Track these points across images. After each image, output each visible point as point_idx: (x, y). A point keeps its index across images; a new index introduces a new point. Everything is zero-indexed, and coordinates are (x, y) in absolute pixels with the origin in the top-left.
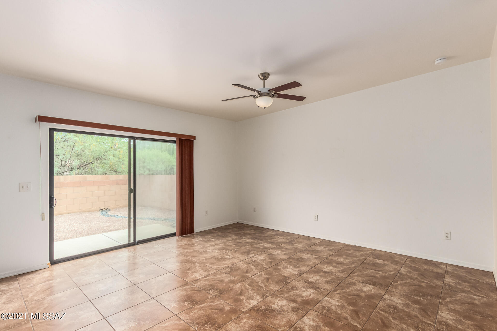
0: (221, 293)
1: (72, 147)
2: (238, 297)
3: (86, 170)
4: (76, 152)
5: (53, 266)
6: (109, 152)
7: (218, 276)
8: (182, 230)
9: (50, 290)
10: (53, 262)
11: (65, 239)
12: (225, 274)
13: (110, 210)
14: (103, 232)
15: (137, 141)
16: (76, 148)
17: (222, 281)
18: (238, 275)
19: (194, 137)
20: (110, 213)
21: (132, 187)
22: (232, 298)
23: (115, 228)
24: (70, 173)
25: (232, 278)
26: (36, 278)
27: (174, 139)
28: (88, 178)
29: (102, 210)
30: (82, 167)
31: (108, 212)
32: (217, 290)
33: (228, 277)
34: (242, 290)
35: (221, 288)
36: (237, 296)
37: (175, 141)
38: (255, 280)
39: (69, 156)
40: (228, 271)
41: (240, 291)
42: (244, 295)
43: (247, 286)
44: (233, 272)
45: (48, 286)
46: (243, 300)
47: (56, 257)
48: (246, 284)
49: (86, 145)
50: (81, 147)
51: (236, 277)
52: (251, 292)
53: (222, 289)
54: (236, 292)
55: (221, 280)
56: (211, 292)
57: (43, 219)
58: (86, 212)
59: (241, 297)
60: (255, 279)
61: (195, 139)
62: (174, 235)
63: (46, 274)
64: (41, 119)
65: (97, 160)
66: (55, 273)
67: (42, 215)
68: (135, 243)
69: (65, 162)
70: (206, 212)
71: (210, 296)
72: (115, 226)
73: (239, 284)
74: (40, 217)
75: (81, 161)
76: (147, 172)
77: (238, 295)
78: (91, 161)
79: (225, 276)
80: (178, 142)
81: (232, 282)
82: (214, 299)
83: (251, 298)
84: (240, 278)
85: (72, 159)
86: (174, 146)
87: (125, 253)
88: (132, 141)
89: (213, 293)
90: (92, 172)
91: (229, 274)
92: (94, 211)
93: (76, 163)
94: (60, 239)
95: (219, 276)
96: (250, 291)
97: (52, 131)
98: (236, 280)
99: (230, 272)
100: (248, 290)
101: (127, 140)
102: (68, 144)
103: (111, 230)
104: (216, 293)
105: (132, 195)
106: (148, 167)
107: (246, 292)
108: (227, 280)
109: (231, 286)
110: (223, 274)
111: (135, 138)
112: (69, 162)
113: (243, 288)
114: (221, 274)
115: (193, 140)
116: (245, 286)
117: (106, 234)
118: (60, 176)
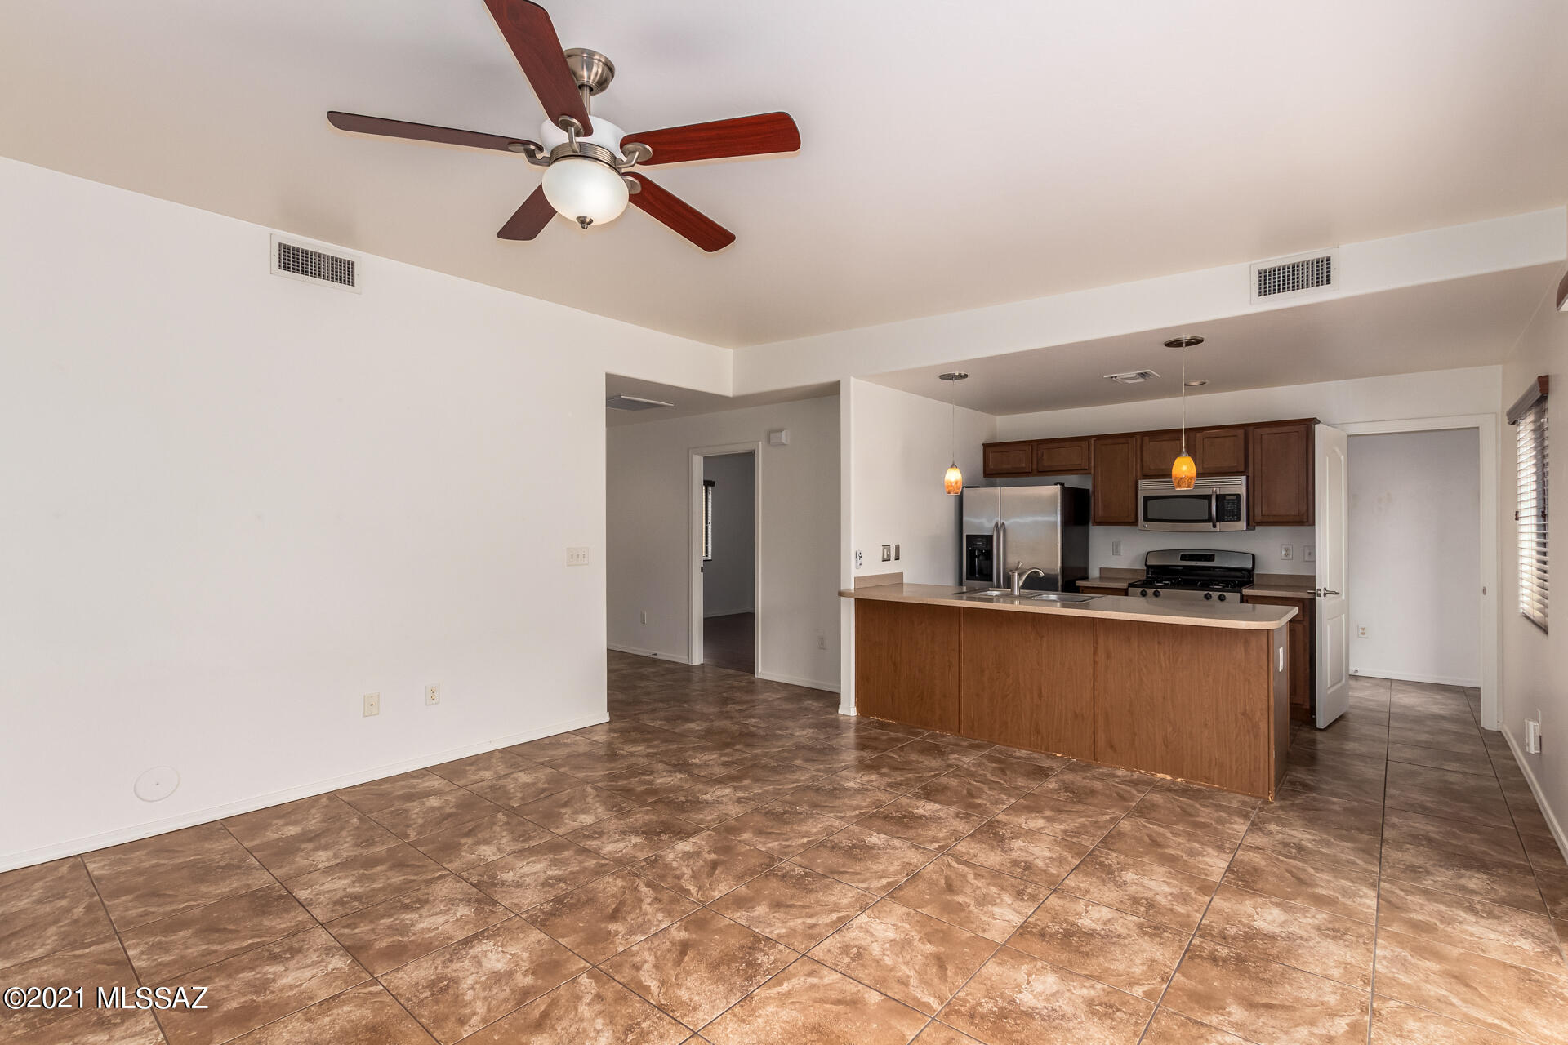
0: (768, 867)
2: (722, 857)
7: (797, 923)
12: (774, 936)
17: (777, 905)
18: (720, 931)
22: (739, 854)
25: (741, 917)
32: (784, 876)
33: (759, 920)
34: (710, 874)
35: (774, 883)
36: (725, 859)
38: (660, 909)
40: (762, 950)
41: (717, 872)
42: (706, 863)
43: (693, 889)
44: (741, 948)
46: (709, 852)
48: (695, 894)
51: (727, 922)
52: (685, 869)
53: (769, 877)
54: (727, 869)
55: (782, 909)
56: (799, 871)
59: (713, 856)
60: (660, 916)
71: (797, 858)
73: (717, 895)
77: (723, 862)
79: (770, 925)
81: (741, 902)
82: (785, 853)
83: (687, 856)
84: (713, 917)
89: (793, 865)
91: (757, 938)
95: (791, 924)
96: (688, 872)
98: (727, 908)
99: (752, 949)
100: (694, 877)
104: (784, 868)
107: (700, 871)
108: (761, 910)
109: (743, 888)
110: (780, 936)
113: (707, 882)
114: (787, 935)
116: (699, 888)
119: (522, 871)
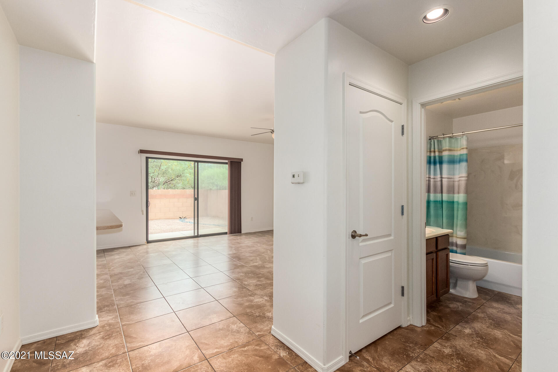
1: (159, 166)
3: (170, 185)
4: (162, 171)
5: (148, 244)
6: (186, 171)
8: (232, 230)
9: (147, 252)
10: (148, 242)
11: (154, 233)
13: (186, 219)
14: (180, 231)
15: (199, 164)
16: (162, 168)
19: (242, 160)
20: (186, 220)
21: (196, 197)
23: (188, 229)
24: (158, 188)
26: (140, 248)
27: (227, 161)
28: (171, 191)
29: (181, 218)
30: (167, 183)
31: (185, 220)
37: (227, 163)
39: (157, 174)
45: (146, 251)
47: (150, 239)
49: (169, 165)
50: (166, 167)
57: (143, 214)
58: (169, 219)
61: (242, 161)
62: (226, 233)
63: (145, 247)
64: (142, 152)
65: (178, 177)
66: (149, 247)
67: (142, 211)
68: (198, 236)
69: (154, 179)
70: (252, 218)
72: (188, 228)
74: (141, 212)
75: (166, 178)
76: (215, 188)
78: (173, 178)
80: (229, 163)
85: (160, 176)
86: (227, 166)
87: (191, 241)
88: (196, 164)
90: (175, 187)
92: (175, 219)
93: (162, 179)
94: (152, 233)
97: (147, 158)
101: (193, 163)
102: (157, 164)
103: (185, 230)
105: (196, 202)
106: (216, 183)
111: (198, 162)
112: (157, 179)
115: (241, 162)
117: (181, 232)
118: (151, 190)
119: (250, 282)
